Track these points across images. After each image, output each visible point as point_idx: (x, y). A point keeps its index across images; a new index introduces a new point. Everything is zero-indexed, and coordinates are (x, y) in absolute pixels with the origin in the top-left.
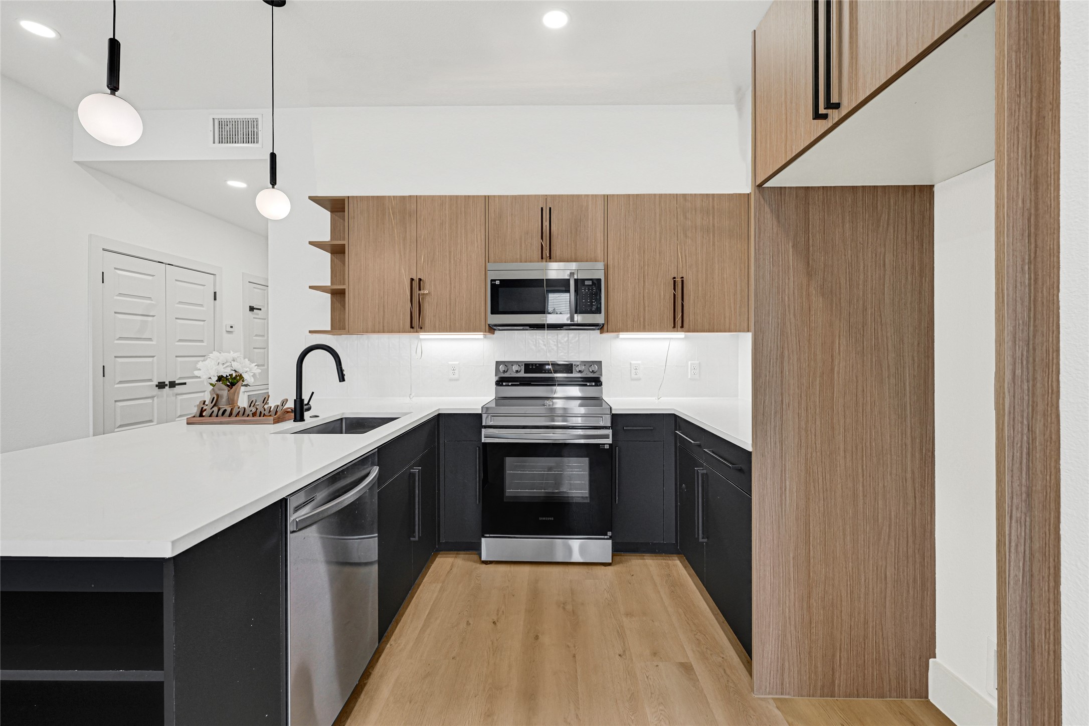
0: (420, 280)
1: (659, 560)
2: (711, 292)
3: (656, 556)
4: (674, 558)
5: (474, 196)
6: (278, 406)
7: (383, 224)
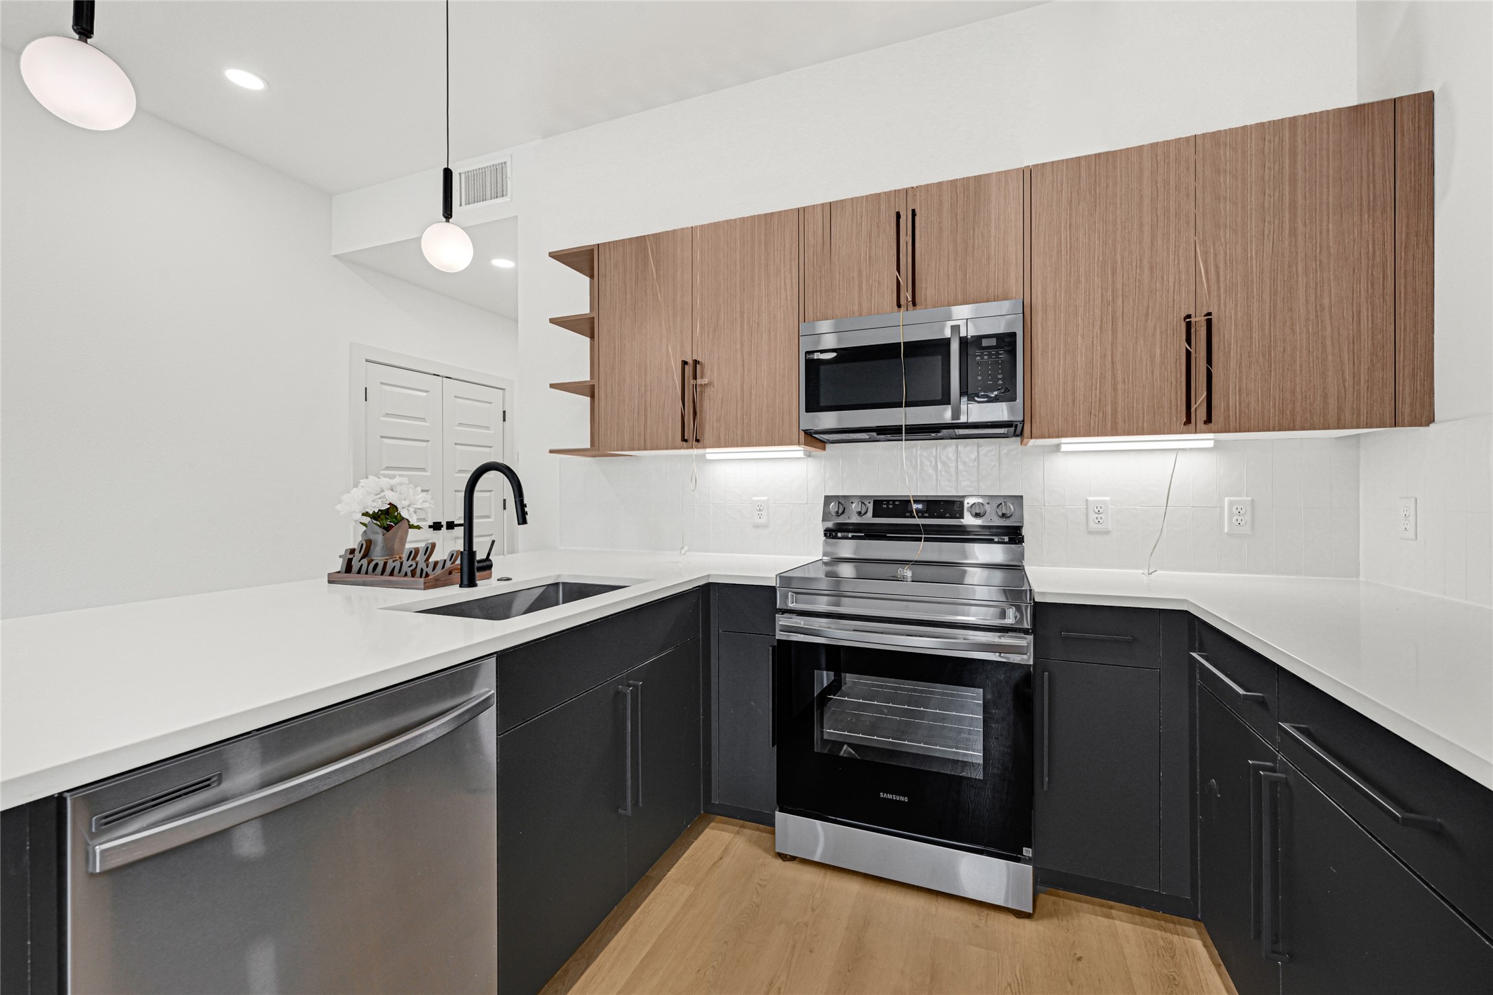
0: (696, 362)
1: (1149, 927)
2: (1284, 341)
3: (1141, 915)
4: (1186, 929)
5: (780, 213)
6: (445, 561)
7: (645, 279)
